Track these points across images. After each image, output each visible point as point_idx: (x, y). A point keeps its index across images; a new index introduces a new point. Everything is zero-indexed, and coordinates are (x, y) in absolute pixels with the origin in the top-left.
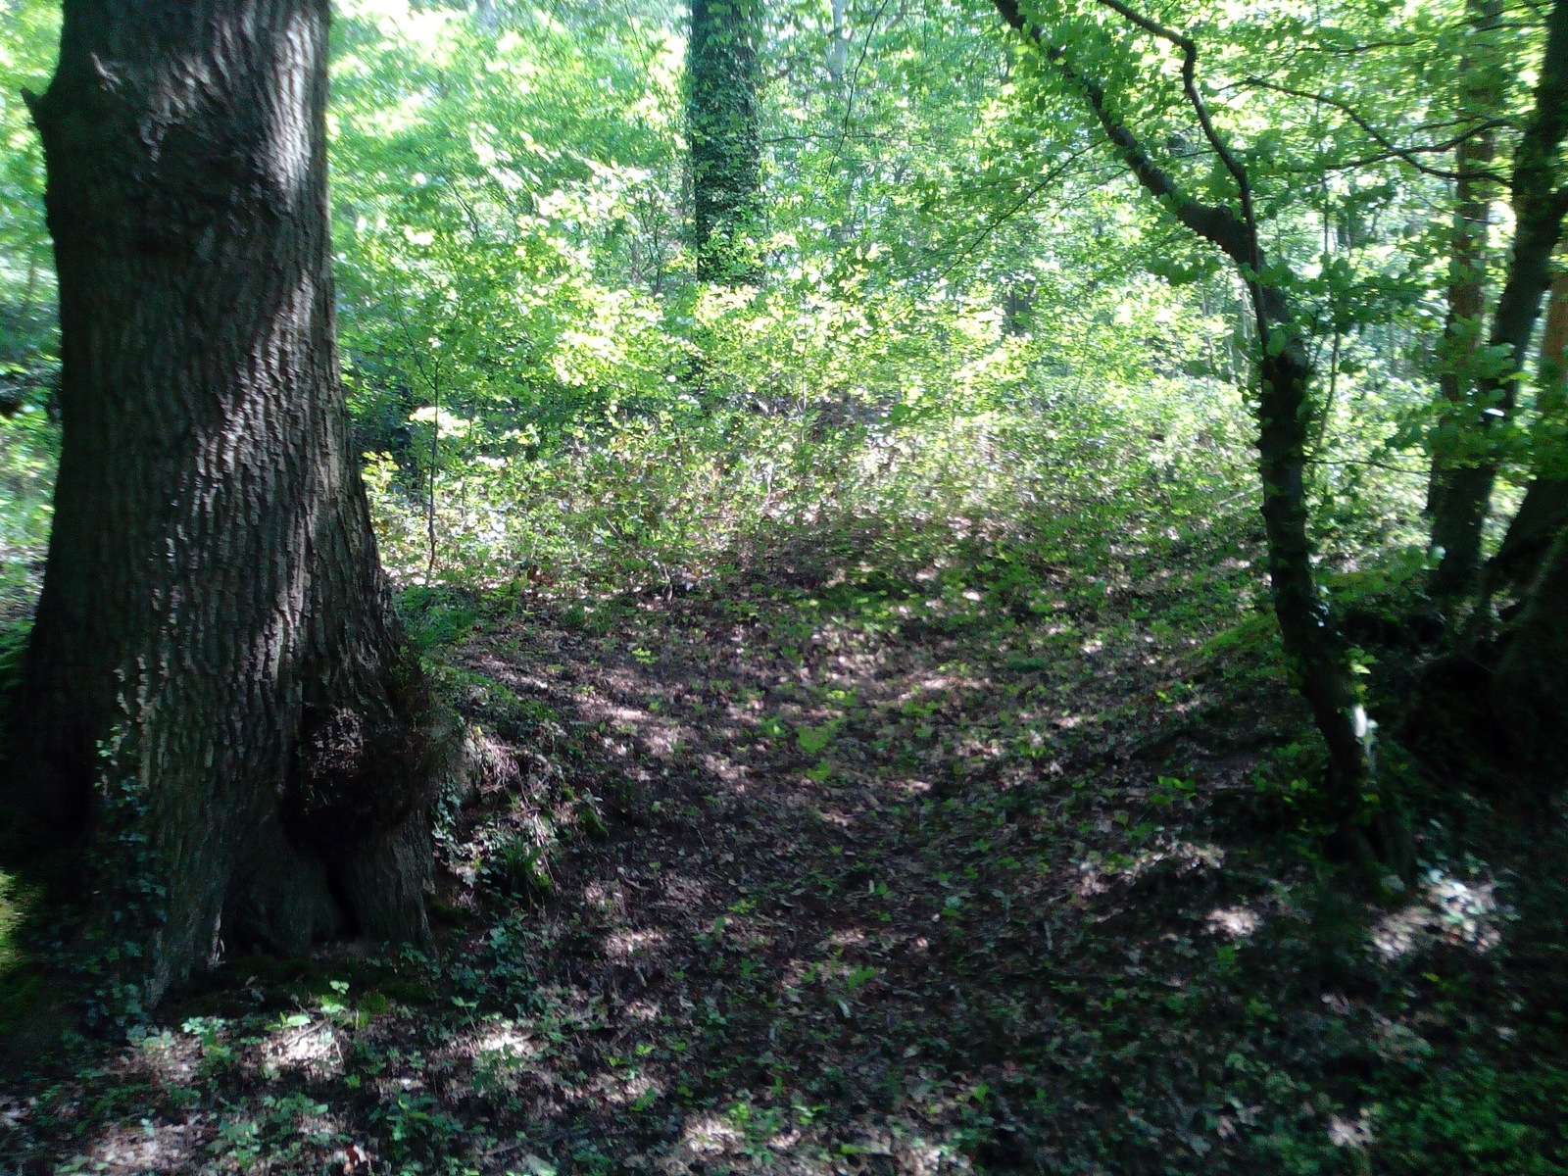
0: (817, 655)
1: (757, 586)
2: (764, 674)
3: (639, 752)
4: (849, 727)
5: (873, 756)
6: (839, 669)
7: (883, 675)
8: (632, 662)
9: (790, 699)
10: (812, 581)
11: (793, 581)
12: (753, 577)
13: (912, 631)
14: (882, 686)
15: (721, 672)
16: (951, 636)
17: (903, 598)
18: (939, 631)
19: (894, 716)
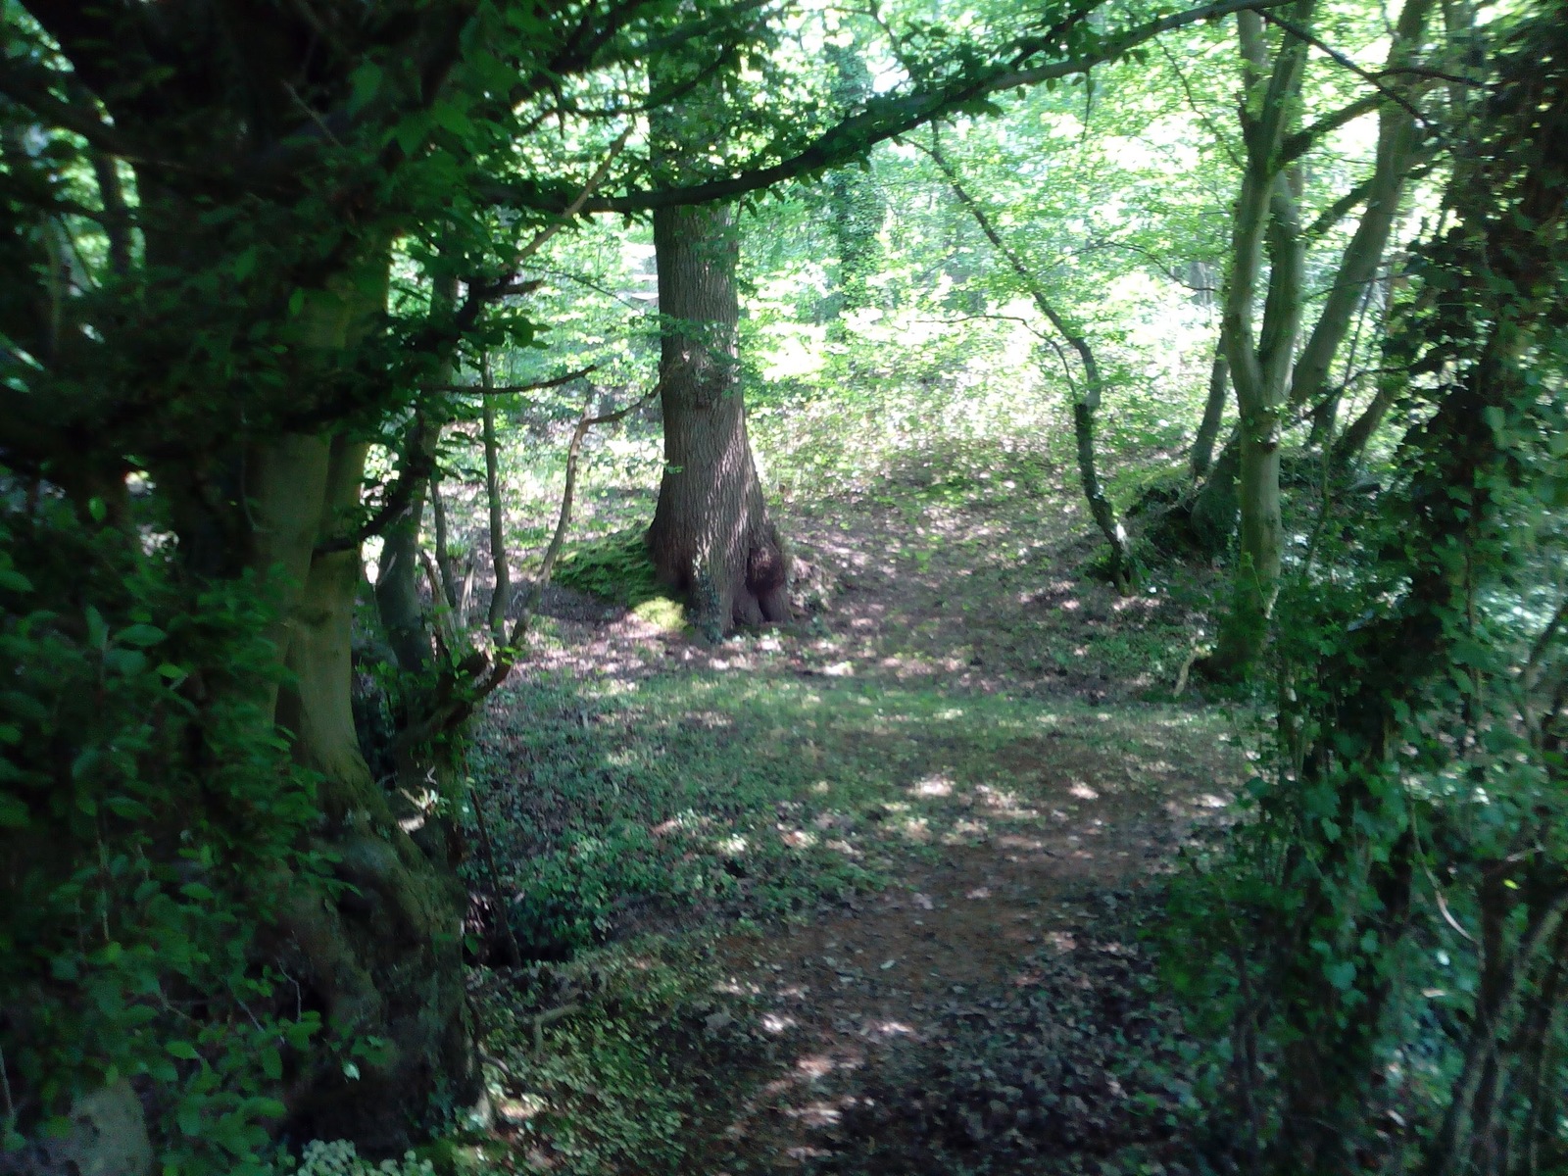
0: (926, 521)
1: (895, 487)
2: (901, 531)
3: (851, 565)
4: (939, 552)
5: (949, 563)
6: (937, 527)
7: (958, 528)
8: (840, 530)
9: (913, 542)
10: (923, 483)
11: (913, 483)
12: (893, 482)
13: (974, 506)
14: (958, 533)
15: (880, 531)
16: (996, 507)
17: (971, 489)
18: (990, 506)
19: (959, 547)
